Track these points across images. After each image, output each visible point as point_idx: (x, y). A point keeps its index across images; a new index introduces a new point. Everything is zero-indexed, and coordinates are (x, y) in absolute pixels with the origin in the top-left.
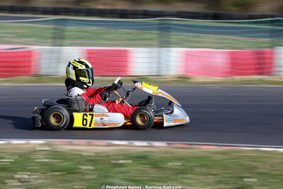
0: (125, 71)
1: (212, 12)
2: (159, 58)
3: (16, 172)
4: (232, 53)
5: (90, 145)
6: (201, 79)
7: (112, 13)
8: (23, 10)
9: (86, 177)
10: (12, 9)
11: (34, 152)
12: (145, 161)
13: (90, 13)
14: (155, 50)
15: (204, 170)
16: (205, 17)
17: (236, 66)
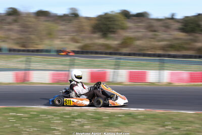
0: (145, 80)
1: (198, 55)
2: (160, 75)
3: (77, 118)
4: (191, 73)
5: (113, 109)
6: (177, 84)
7: (154, 55)
8: (115, 54)
9: (103, 121)
10: (111, 54)
11: (88, 111)
12: (130, 116)
13: (144, 55)
14: (158, 71)
15: (152, 119)
16: (195, 57)
17: (193, 78)
